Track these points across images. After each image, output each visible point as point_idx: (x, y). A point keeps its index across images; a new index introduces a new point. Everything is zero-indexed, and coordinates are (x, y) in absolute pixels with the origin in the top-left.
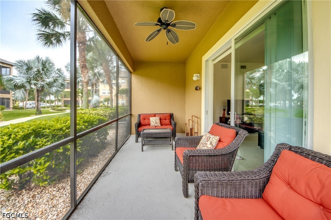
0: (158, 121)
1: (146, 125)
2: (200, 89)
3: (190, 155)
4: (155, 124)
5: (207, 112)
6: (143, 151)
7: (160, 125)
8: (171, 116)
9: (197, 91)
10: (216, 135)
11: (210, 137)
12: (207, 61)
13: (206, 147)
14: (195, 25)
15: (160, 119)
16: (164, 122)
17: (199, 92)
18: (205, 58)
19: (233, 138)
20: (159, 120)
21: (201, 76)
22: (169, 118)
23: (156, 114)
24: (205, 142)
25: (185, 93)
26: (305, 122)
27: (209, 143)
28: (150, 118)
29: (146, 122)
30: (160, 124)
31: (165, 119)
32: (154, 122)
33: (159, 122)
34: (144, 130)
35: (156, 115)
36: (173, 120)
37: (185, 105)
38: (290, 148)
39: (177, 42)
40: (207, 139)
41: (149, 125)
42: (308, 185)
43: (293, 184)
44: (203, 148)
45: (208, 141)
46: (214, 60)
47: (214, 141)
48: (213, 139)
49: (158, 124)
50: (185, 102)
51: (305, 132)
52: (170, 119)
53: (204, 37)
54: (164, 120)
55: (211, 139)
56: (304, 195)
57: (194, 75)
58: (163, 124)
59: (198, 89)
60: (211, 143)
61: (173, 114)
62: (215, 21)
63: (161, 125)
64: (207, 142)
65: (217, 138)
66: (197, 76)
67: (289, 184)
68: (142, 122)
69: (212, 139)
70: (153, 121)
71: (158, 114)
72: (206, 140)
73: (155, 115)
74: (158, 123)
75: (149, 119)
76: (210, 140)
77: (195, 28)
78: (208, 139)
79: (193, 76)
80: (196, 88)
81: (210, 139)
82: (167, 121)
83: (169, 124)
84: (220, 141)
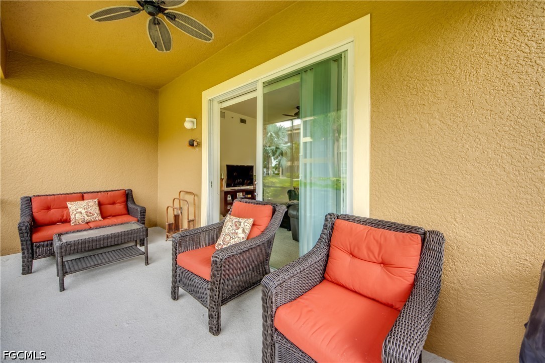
0: (95, 210)
1: (53, 223)
2: (199, 145)
3: (225, 257)
4: (86, 218)
5: (211, 184)
6: (62, 288)
7: (100, 218)
8: (128, 196)
9: (191, 148)
10: (249, 217)
11: (240, 222)
12: (211, 101)
13: (237, 239)
14: (211, 37)
15: (100, 205)
16: (110, 209)
17: (197, 149)
18: (207, 95)
19: (270, 218)
20: (98, 208)
21: (199, 123)
22: (123, 199)
23: (85, 193)
24: (233, 231)
25: (157, 150)
26: (343, 189)
27: (240, 231)
28: (69, 205)
29: (54, 214)
30: (99, 214)
31: (114, 203)
32: (81, 213)
33: (98, 211)
34: (60, 235)
35: (85, 195)
36: (134, 203)
37: (158, 173)
38: (338, 217)
39: (166, 50)
40: (236, 225)
41: (67, 221)
42: (369, 249)
43: (356, 252)
44: (233, 242)
45: (238, 229)
46: (221, 102)
47: (247, 227)
48: (246, 224)
49: (96, 215)
50: (157, 166)
51: (343, 199)
52: (127, 201)
53: (206, 59)
54: (109, 206)
55: (242, 224)
56: (368, 259)
57: (187, 119)
58: (109, 214)
59: (195, 144)
60: (243, 231)
61: (132, 191)
62: (230, 43)
63: (104, 217)
64: (236, 231)
65: (251, 221)
66: (192, 121)
67: (352, 255)
68: (39, 216)
69: (244, 224)
70: (80, 210)
71: (92, 193)
72: (234, 227)
73: (82, 197)
74: (93, 215)
75: (67, 208)
76: (241, 227)
77: (210, 41)
78: (238, 224)
79: (185, 121)
80: (190, 142)
81: (240, 225)
82: (119, 207)
83: (124, 211)
84: (254, 225)
